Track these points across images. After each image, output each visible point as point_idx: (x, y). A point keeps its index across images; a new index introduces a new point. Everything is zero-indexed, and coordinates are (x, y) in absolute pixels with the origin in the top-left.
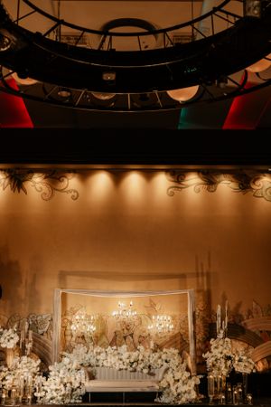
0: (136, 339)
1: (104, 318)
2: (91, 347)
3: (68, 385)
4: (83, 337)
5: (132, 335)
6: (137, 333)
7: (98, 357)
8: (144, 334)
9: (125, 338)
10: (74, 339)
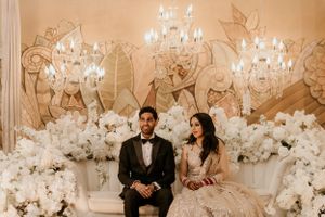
0: (202, 97)
1: (127, 50)
2: (93, 114)
3: (30, 208)
4: (78, 96)
5: (191, 88)
6: (203, 85)
7: (111, 137)
8: (220, 87)
9: (176, 95)
10: (57, 100)
